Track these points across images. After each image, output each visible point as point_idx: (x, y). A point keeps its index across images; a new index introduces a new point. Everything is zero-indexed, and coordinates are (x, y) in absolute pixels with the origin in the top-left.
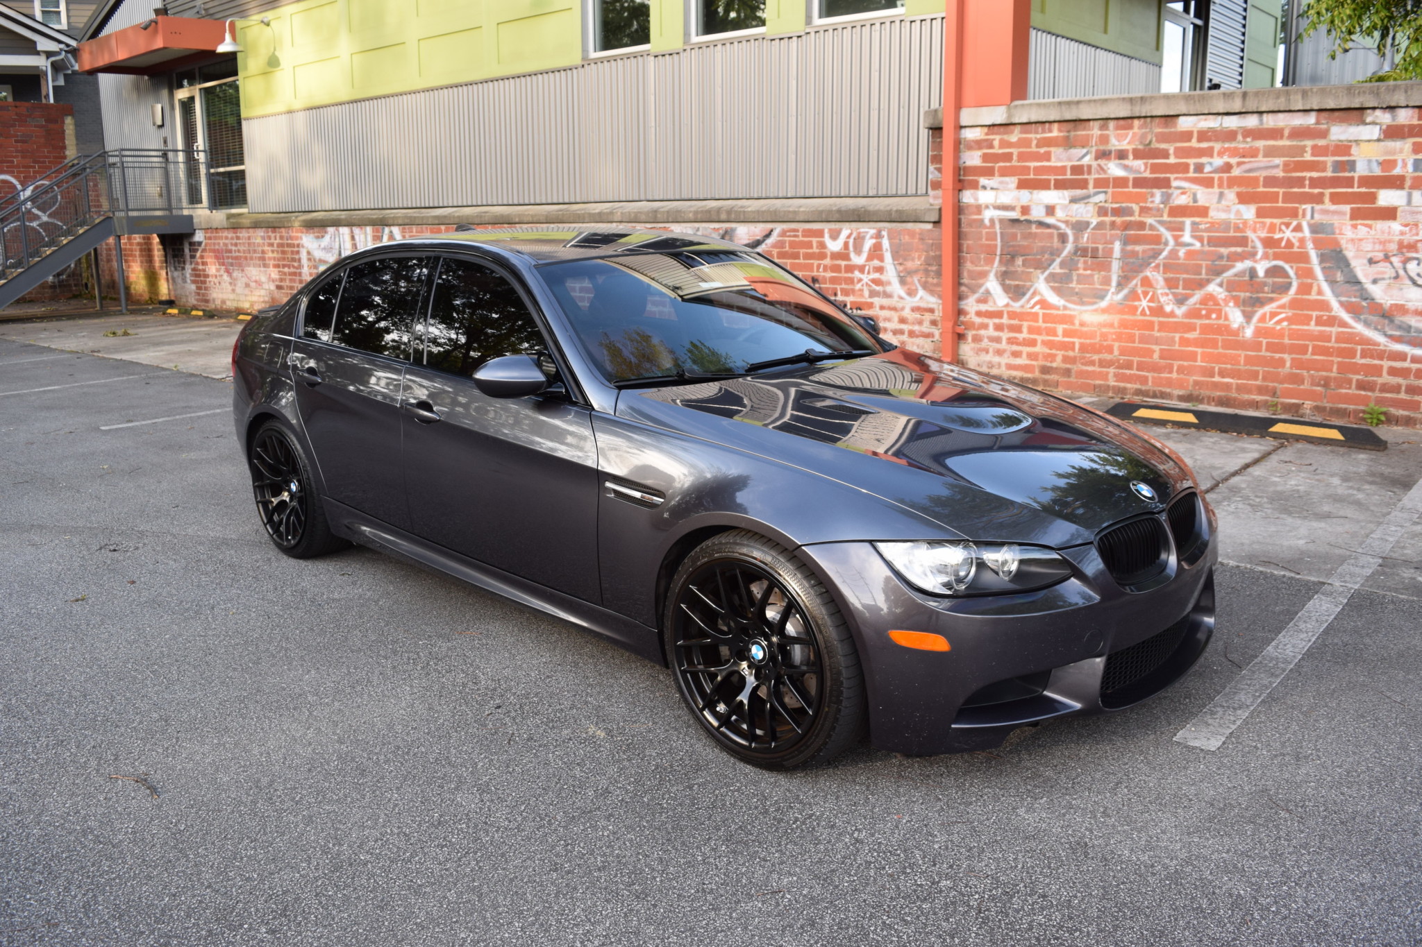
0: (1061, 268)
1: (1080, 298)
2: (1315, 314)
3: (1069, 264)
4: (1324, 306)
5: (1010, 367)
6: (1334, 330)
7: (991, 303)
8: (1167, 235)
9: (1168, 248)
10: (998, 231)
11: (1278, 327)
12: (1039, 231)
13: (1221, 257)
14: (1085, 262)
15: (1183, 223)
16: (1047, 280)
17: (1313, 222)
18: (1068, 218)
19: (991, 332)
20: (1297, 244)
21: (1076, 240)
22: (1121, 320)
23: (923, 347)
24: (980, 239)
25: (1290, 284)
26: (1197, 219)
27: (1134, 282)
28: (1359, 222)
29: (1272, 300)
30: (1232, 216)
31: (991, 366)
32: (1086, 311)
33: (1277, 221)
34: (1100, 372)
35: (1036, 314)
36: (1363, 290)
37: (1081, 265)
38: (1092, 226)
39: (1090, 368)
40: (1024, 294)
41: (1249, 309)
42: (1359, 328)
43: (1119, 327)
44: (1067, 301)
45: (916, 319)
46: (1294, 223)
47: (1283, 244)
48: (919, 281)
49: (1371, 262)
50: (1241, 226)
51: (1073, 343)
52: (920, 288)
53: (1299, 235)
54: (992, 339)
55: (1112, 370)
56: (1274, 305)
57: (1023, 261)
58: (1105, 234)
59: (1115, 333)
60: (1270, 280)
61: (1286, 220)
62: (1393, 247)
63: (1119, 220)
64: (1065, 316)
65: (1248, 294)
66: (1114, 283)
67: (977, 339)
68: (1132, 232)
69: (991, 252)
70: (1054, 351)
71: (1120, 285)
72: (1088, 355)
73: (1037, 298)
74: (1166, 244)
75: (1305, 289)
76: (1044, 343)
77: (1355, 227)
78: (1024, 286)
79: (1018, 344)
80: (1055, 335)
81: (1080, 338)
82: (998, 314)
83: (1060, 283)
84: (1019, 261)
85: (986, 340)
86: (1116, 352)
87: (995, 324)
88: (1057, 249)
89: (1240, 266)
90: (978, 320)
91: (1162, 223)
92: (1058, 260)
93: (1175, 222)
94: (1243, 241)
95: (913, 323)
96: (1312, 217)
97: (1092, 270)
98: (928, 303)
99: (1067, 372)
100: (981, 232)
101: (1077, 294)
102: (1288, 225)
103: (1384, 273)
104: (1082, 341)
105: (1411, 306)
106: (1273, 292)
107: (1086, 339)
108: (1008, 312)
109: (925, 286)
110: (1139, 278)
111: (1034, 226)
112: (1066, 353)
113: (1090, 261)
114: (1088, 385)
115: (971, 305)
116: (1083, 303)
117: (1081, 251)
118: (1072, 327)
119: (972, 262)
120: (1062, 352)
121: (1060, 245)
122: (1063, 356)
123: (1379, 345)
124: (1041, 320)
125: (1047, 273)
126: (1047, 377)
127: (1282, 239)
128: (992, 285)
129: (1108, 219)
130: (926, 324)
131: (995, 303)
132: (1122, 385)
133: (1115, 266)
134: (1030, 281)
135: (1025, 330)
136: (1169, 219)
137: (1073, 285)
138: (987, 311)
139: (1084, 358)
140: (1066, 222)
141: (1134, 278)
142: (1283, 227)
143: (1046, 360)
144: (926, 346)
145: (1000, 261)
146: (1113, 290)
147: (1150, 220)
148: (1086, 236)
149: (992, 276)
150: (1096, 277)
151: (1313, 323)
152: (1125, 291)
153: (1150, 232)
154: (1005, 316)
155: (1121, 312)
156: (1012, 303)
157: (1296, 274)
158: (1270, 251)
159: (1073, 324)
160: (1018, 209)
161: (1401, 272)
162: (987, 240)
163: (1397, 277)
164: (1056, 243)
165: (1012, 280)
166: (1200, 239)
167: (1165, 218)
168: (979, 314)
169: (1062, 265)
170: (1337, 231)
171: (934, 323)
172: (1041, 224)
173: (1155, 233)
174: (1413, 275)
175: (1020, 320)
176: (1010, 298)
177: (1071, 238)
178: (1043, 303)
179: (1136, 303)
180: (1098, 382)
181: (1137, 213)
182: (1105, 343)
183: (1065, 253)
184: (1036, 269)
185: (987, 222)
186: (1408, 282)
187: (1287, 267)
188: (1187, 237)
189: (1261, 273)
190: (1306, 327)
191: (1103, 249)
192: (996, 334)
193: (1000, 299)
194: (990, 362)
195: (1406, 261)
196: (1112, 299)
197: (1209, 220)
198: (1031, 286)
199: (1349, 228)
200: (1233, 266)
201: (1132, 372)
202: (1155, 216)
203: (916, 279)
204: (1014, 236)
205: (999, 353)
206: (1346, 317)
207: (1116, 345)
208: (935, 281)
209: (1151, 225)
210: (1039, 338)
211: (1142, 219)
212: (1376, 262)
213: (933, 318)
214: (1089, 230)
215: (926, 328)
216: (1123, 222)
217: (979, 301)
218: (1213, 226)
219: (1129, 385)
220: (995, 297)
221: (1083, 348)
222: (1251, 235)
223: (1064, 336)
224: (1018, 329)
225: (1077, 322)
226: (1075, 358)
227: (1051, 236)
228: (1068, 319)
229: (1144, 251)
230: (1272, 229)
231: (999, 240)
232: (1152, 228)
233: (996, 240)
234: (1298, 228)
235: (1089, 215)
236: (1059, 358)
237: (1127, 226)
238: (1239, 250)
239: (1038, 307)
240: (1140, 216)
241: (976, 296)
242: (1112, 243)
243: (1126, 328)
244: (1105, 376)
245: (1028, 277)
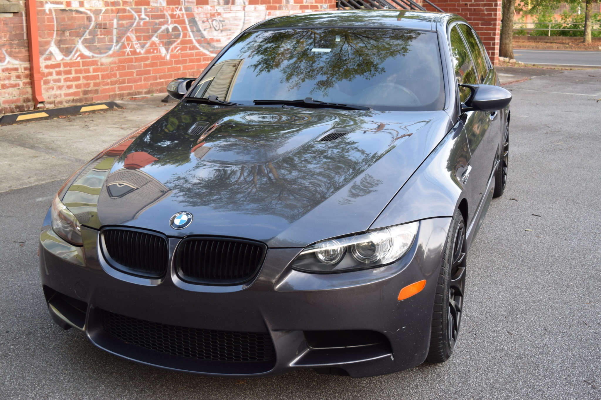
0: (89, 35)
1: (100, 51)
2: (188, 45)
3: (93, 33)
4: (191, 42)
5: (66, 95)
6: (194, 52)
7: (53, 59)
8: (136, 15)
9: (136, 21)
10: (54, 17)
11: (177, 53)
12: (77, 15)
13: (156, 24)
14: (101, 31)
15: (141, 9)
16: (83, 43)
17: (185, 6)
18: (91, 8)
19: (55, 77)
20: (181, 16)
21: (96, 20)
22: (119, 59)
23: (12, 94)
24: (44, 22)
25: (180, 34)
26: (146, 7)
27: (123, 39)
28: (199, 6)
29: (175, 41)
30: (159, 5)
31: (56, 96)
32: (103, 57)
33: (174, 7)
34: (112, 88)
35: (79, 62)
36: (202, 34)
37: (99, 33)
38: (103, 12)
39: (107, 87)
40: (71, 52)
41: (167, 47)
42: (202, 49)
43: (118, 63)
44: (94, 53)
45: (6, 76)
46: (180, 7)
47: (177, 16)
48: (6, 51)
49: (203, 22)
50: (162, 9)
51: (98, 75)
52: (7, 56)
53: (181, 12)
54: (56, 81)
55: (117, 86)
56: (176, 44)
57: (70, 33)
58: (109, 16)
59: (117, 67)
60: (174, 33)
61: (177, 6)
62: (209, 15)
63: (114, 8)
64: (93, 61)
65: (166, 40)
66: (115, 41)
67: (47, 82)
68: (121, 14)
69: (51, 30)
70: (89, 82)
71: (118, 42)
72: (105, 80)
73: (78, 53)
74: (135, 19)
75: (185, 35)
76: (84, 78)
77: (198, 8)
78: (71, 47)
79: (70, 81)
80: (89, 72)
81: (101, 72)
82: (58, 65)
83: (89, 44)
84: (67, 33)
85: (52, 82)
86: (118, 76)
87: (56, 72)
88: (87, 25)
89: (163, 27)
90: (46, 71)
91: (132, 9)
92: (88, 31)
93: (138, 8)
94: (163, 16)
95: (4, 80)
96: (185, 5)
97: (104, 35)
98: (13, 64)
99: (96, 91)
100: (44, 18)
101: (98, 48)
102: (177, 8)
103: (206, 26)
104: (102, 73)
105: (215, 38)
106: (175, 38)
107: (104, 72)
108: (63, 63)
109: (11, 55)
110: (125, 37)
111: (74, 13)
112: (95, 81)
113: (103, 30)
114: (107, 96)
115: (42, 63)
116: (101, 53)
117: (99, 26)
118: (97, 67)
119: (40, 36)
120: (93, 81)
121: (88, 23)
122: (94, 83)
123: (206, 55)
124: (81, 65)
125: (83, 38)
126: (87, 96)
127: (176, 15)
128: (53, 48)
129: (110, 8)
130: (13, 78)
131: (55, 59)
132: (122, 92)
133: (115, 32)
134: (75, 44)
135: (73, 72)
136: (135, 7)
137: (96, 44)
138: (51, 65)
139: (104, 82)
140: (90, 10)
141: (123, 37)
142: (176, 9)
143: (86, 87)
144: (14, 93)
145: (57, 34)
146: (114, 44)
147: (128, 8)
148: (100, 17)
149: (53, 43)
150: (106, 38)
151: (188, 49)
152: (120, 44)
153: (128, 14)
154: (62, 66)
155: (119, 55)
156: (65, 58)
157: (182, 29)
158: (173, 20)
159: (97, 65)
160: (65, 3)
161: (212, 26)
162: (48, 22)
163: (210, 28)
164: (86, 22)
165: (64, 44)
166: (148, 16)
167: (134, 7)
168: (47, 67)
169: (90, 34)
170: (193, 10)
171: (18, 77)
172: (77, 12)
173: (130, 14)
174: (215, 26)
175: (70, 67)
176: (64, 55)
177: (93, 19)
178: (82, 56)
179: (125, 50)
180: (111, 93)
181: (122, 4)
182: (113, 73)
183: (91, 27)
184: (76, 37)
185: (47, 11)
186: (213, 29)
187: (179, 26)
188: (143, 16)
189: (170, 30)
190: (186, 52)
191: (109, 24)
192: (57, 77)
193: (58, 56)
194: (55, 95)
195: (213, 21)
196: (114, 50)
197: (150, 7)
198: (75, 47)
199: (196, 8)
200: (160, 28)
201: (125, 85)
202: (130, 6)
203: (4, 51)
204: (63, 19)
205: (60, 88)
206: (197, 45)
207: (118, 72)
208: (17, 50)
209: (128, 10)
210: (81, 75)
211: (124, 7)
212: (205, 22)
213: (17, 74)
214: (101, 14)
215: (13, 81)
216: (116, 9)
217: (46, 59)
218: (153, 9)
219: (125, 92)
220: (55, 55)
221: (103, 77)
222: (165, 13)
223: (93, 72)
224: (69, 72)
225: (99, 64)
226: (100, 82)
227: (83, 17)
228: (94, 63)
229: (127, 24)
230: (173, 10)
231: (55, 22)
232: (129, 12)
233: (53, 22)
234: (181, 10)
235: (101, 6)
236: (92, 85)
237: (118, 11)
238: (162, 20)
239: (79, 58)
240: (123, 5)
241: (44, 56)
242: (113, 20)
243: (121, 63)
244: (114, 90)
245: (73, 42)
